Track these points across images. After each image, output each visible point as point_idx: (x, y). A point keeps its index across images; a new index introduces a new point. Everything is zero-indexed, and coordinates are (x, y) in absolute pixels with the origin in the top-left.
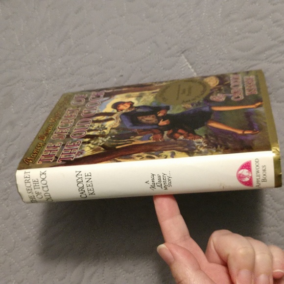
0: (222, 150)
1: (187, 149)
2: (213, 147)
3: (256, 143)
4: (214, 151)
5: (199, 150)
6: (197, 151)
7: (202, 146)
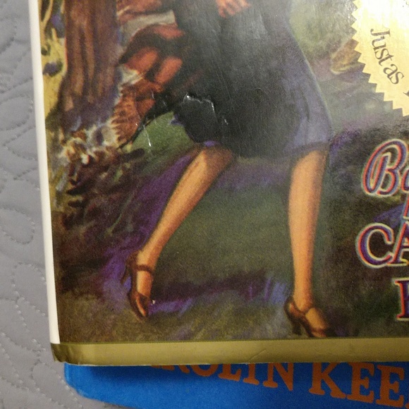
0: (62, 209)
1: (70, 105)
2: (73, 182)
3: (87, 304)
4: (59, 187)
5: (64, 142)
6: (61, 136)
7: (80, 148)
